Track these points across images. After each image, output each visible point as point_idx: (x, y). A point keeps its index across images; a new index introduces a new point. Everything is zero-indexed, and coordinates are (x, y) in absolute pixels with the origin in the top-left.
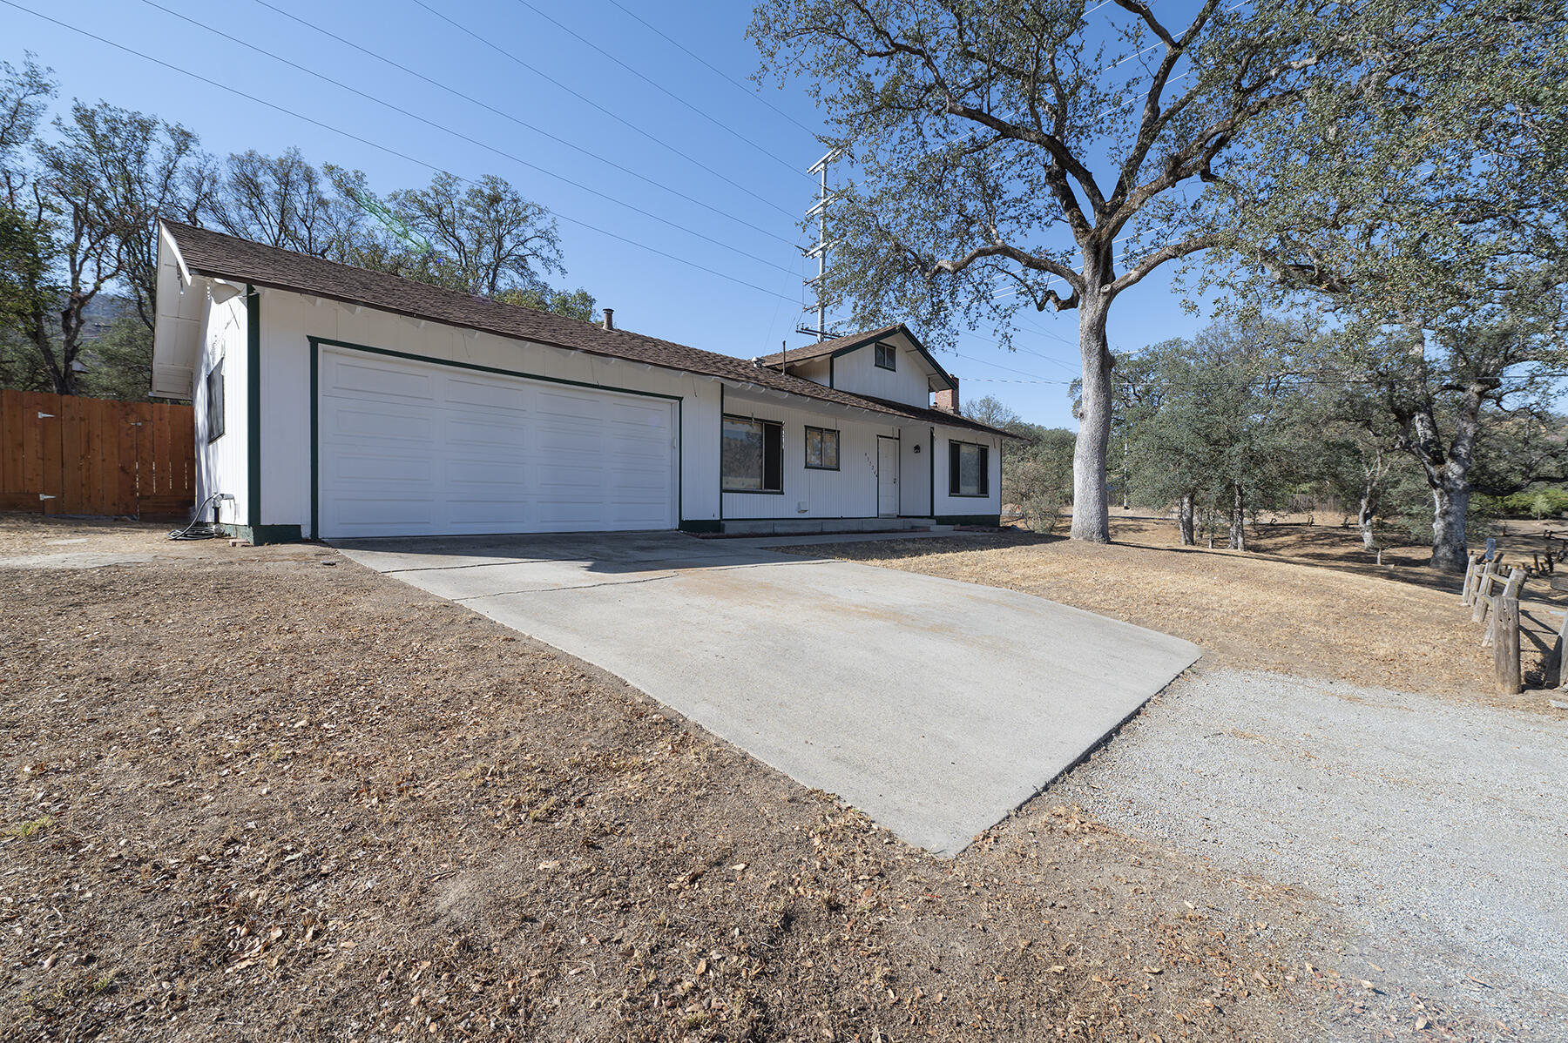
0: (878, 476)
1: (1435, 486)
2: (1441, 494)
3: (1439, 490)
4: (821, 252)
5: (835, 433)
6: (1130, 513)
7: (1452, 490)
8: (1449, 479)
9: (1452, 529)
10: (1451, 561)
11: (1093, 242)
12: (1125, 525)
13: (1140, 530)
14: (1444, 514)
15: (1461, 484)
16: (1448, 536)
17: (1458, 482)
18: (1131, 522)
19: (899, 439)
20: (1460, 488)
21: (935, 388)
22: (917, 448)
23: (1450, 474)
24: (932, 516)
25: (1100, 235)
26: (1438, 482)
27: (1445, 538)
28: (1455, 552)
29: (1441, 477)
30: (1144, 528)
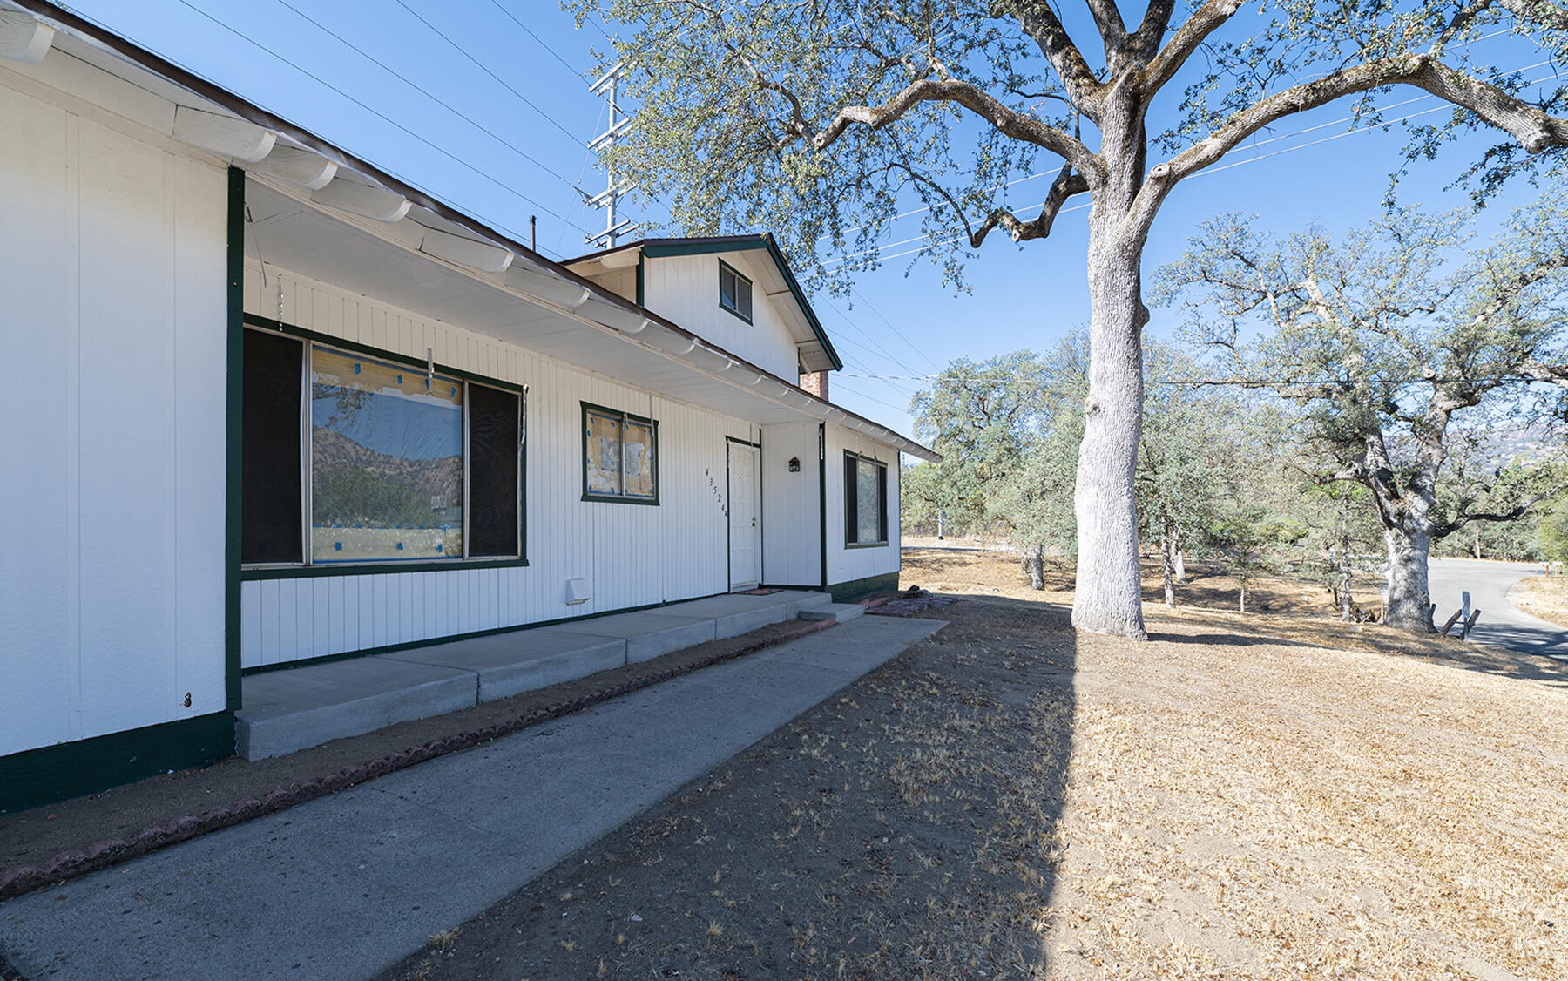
0: (728, 514)
1: (1390, 525)
2: (1397, 536)
3: (1395, 530)
4: (610, 199)
5: (649, 425)
6: (948, 542)
7: (1414, 530)
8: (1411, 517)
9: (1416, 578)
10: (1417, 619)
11: (1130, 86)
12: (949, 558)
13: (964, 564)
14: (1406, 561)
15: (1425, 524)
16: (1412, 588)
17: (1422, 521)
18: (952, 555)
19: (759, 446)
20: (1425, 528)
21: (807, 368)
22: (795, 464)
23: (1413, 511)
24: (823, 588)
25: (1143, 75)
26: (1395, 521)
27: (1408, 591)
28: (1420, 608)
29: (1400, 515)
30: (968, 561)
